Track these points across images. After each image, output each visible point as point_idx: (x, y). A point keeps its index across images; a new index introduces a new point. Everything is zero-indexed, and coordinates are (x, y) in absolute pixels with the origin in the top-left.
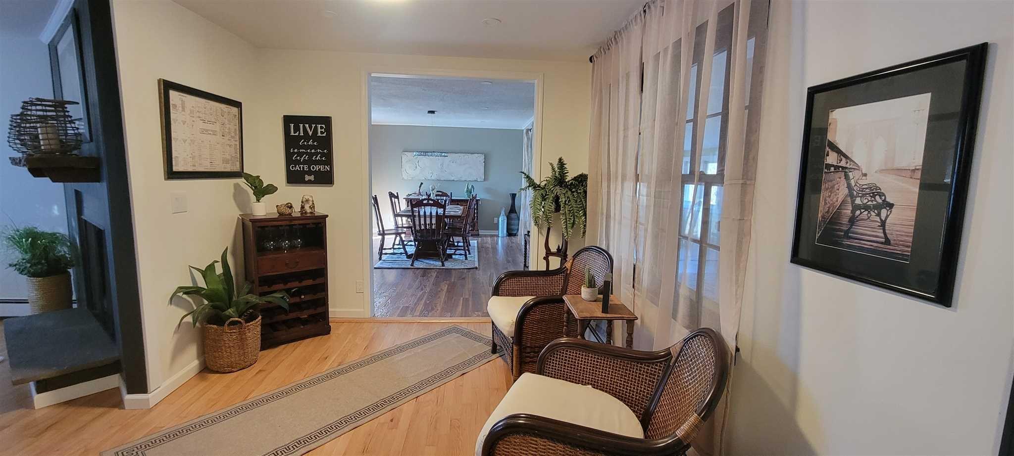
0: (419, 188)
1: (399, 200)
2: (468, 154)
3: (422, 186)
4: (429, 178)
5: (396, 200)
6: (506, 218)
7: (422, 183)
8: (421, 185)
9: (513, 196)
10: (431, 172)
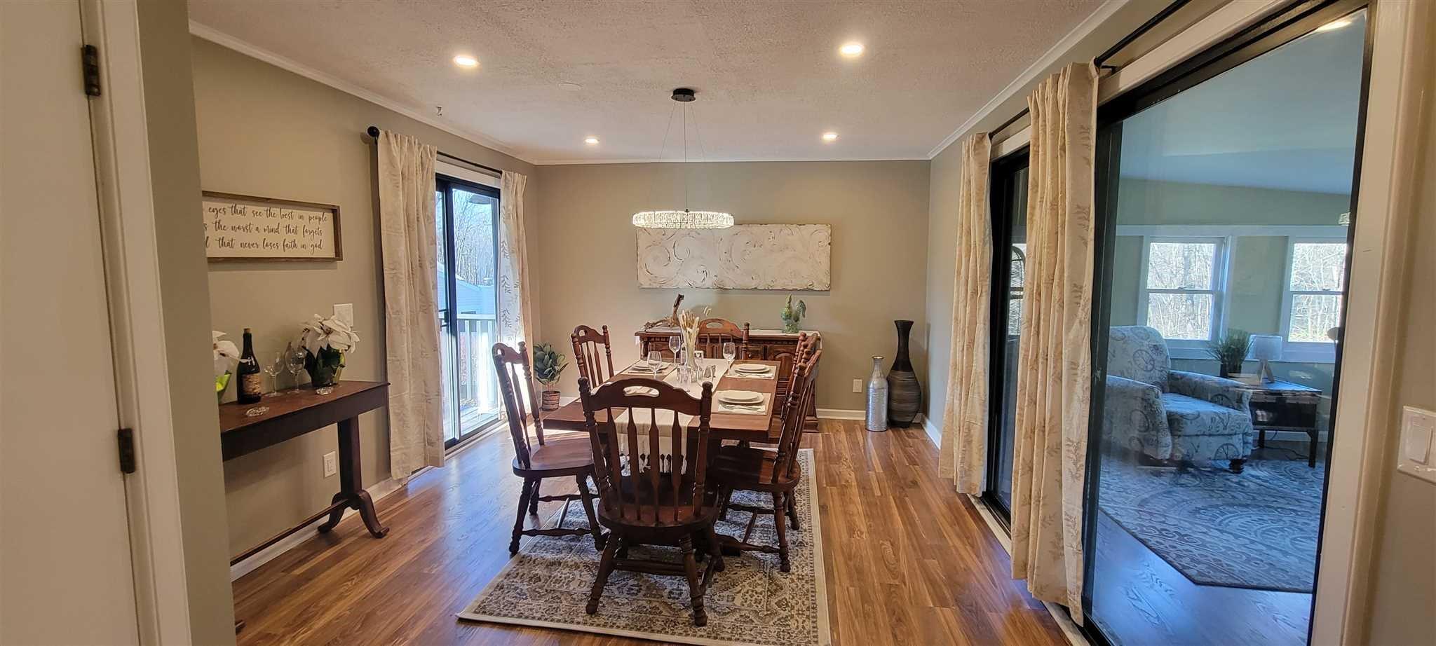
0: (673, 309)
1: (608, 348)
2: (791, 226)
3: (682, 302)
4: (699, 284)
5: (601, 348)
6: (885, 384)
7: (681, 297)
8: (679, 301)
9: (904, 328)
10: (702, 268)
